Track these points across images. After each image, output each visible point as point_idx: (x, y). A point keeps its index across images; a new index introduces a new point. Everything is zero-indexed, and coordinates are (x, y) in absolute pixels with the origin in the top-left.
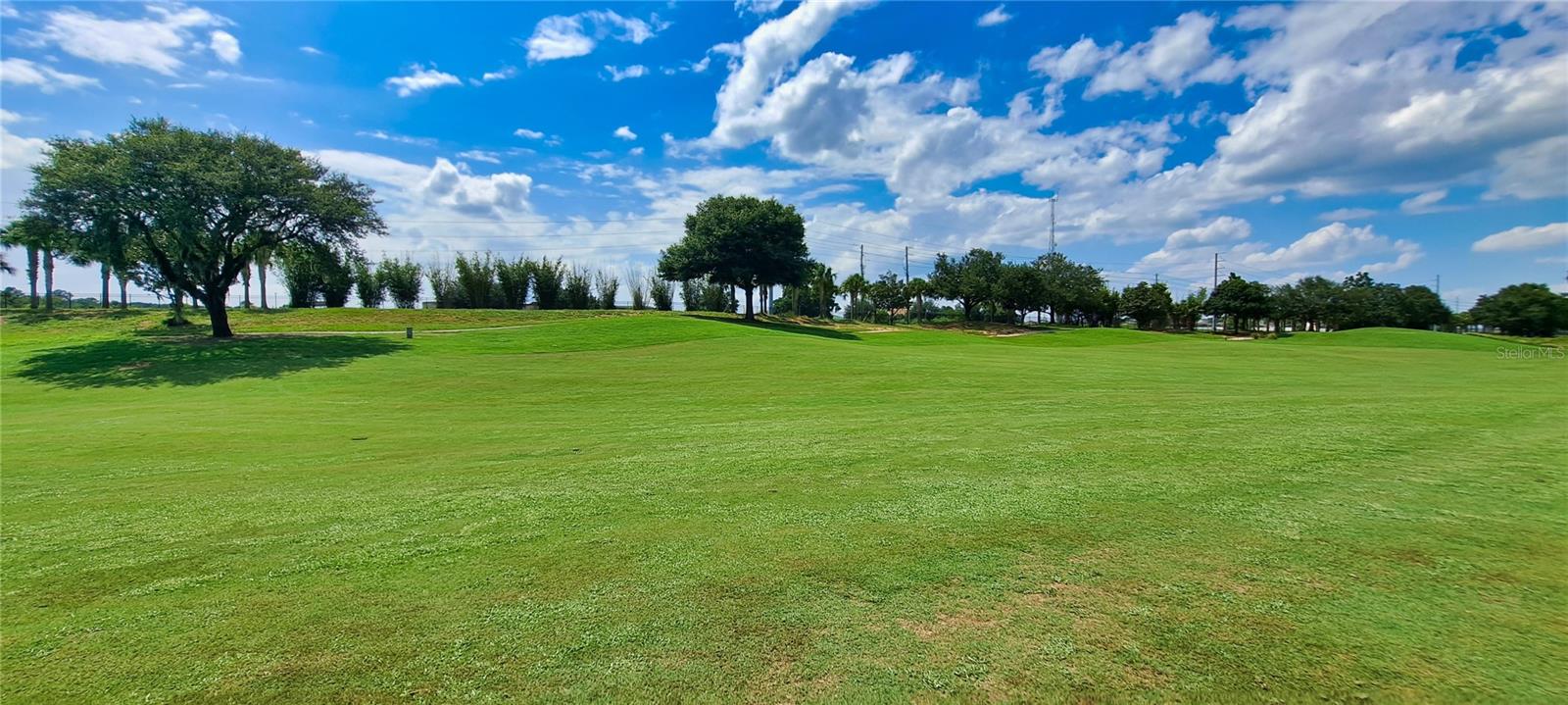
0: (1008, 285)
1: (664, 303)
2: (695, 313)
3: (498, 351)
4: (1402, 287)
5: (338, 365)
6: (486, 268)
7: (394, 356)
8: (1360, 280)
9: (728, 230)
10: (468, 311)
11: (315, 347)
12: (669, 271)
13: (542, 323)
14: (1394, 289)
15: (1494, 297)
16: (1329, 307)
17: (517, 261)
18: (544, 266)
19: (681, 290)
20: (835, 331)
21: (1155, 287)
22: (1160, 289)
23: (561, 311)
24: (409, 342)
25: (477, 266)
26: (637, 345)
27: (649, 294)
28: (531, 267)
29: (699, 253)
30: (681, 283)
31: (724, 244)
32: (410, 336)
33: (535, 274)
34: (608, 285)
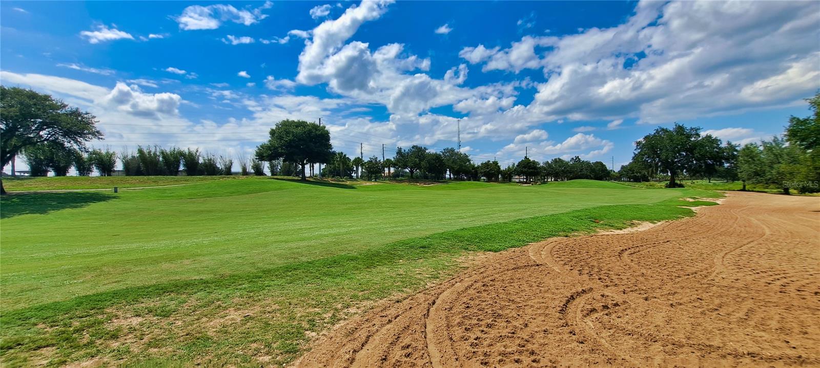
0: (429, 162)
1: (259, 172)
2: (275, 177)
3: (168, 198)
4: (591, 162)
5: (81, 207)
6: (155, 154)
7: (111, 202)
8: (576, 159)
9: (291, 137)
10: (146, 177)
11: (62, 198)
12: (261, 156)
13: (190, 184)
14: (588, 163)
15: (627, 166)
16: (563, 171)
17: (172, 149)
18: (189, 153)
19: (268, 165)
20: (346, 185)
21: (494, 162)
22: (496, 163)
23: (201, 177)
24: (116, 194)
25: (150, 152)
26: (243, 194)
27: (251, 167)
28: (182, 154)
29: (276, 148)
30: (269, 162)
31: (289, 145)
32: (116, 191)
33: (184, 157)
34: (227, 163)
